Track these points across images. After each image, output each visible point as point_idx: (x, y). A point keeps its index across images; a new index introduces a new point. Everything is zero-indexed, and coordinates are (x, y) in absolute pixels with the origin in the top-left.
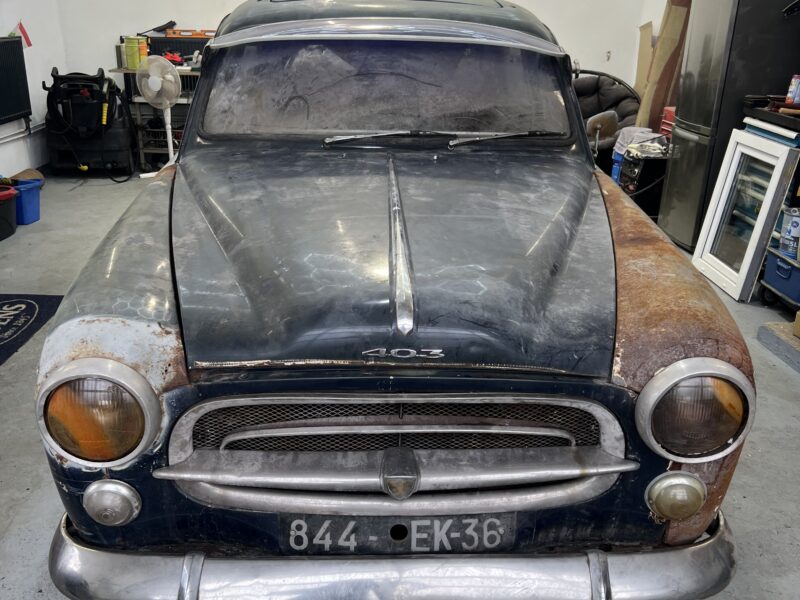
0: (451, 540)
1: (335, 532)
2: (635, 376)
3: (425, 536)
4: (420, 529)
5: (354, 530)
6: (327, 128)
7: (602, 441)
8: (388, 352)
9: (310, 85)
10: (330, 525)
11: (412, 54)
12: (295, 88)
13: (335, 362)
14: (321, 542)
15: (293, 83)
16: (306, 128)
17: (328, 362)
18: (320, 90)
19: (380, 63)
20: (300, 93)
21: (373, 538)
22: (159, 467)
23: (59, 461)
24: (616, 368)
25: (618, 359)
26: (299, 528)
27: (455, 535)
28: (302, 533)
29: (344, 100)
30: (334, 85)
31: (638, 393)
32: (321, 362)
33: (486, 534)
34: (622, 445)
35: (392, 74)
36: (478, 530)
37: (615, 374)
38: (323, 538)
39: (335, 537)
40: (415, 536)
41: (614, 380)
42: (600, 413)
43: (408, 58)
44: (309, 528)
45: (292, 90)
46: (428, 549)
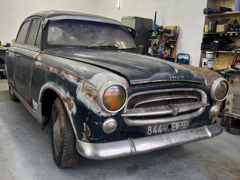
0: (179, 127)
1: (157, 128)
2: (210, 83)
3: (174, 127)
4: (174, 125)
5: (161, 127)
6: (86, 44)
7: (202, 100)
8: (174, 77)
9: (79, 33)
10: (156, 127)
11: (102, 27)
12: (74, 33)
13: (164, 80)
14: (155, 132)
15: (74, 32)
16: (81, 44)
17: (162, 80)
18: (81, 34)
19: (95, 29)
20: (76, 35)
21: (165, 129)
22: (122, 114)
23: (98, 114)
24: (206, 82)
25: (206, 80)
26: (150, 128)
27: (180, 126)
28: (150, 130)
29: (89, 37)
30: (85, 33)
31: (211, 87)
32: (161, 81)
33: (185, 125)
34: (206, 100)
35: (99, 31)
36: (183, 124)
37: (206, 83)
38: (155, 131)
39: (157, 130)
40: (173, 127)
41: (206, 85)
42: (203, 93)
43: (101, 28)
44: (152, 128)
45: (74, 34)
46: (175, 130)
